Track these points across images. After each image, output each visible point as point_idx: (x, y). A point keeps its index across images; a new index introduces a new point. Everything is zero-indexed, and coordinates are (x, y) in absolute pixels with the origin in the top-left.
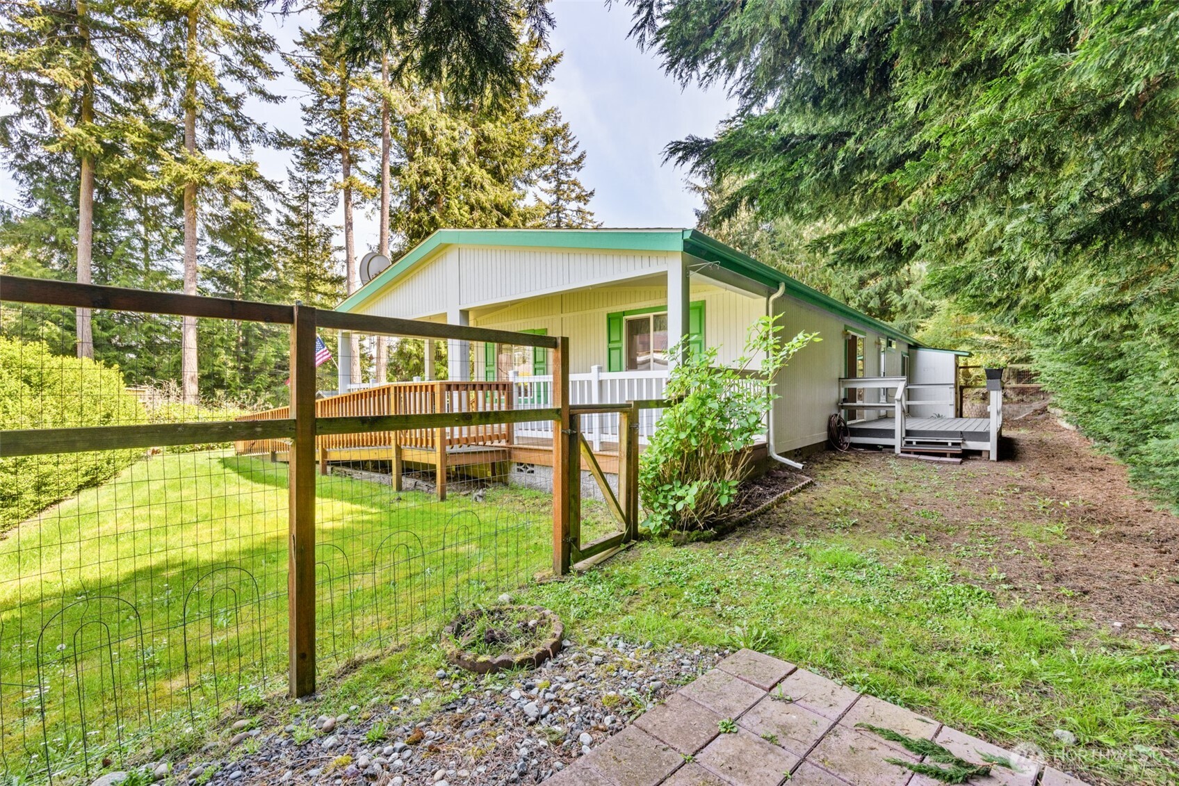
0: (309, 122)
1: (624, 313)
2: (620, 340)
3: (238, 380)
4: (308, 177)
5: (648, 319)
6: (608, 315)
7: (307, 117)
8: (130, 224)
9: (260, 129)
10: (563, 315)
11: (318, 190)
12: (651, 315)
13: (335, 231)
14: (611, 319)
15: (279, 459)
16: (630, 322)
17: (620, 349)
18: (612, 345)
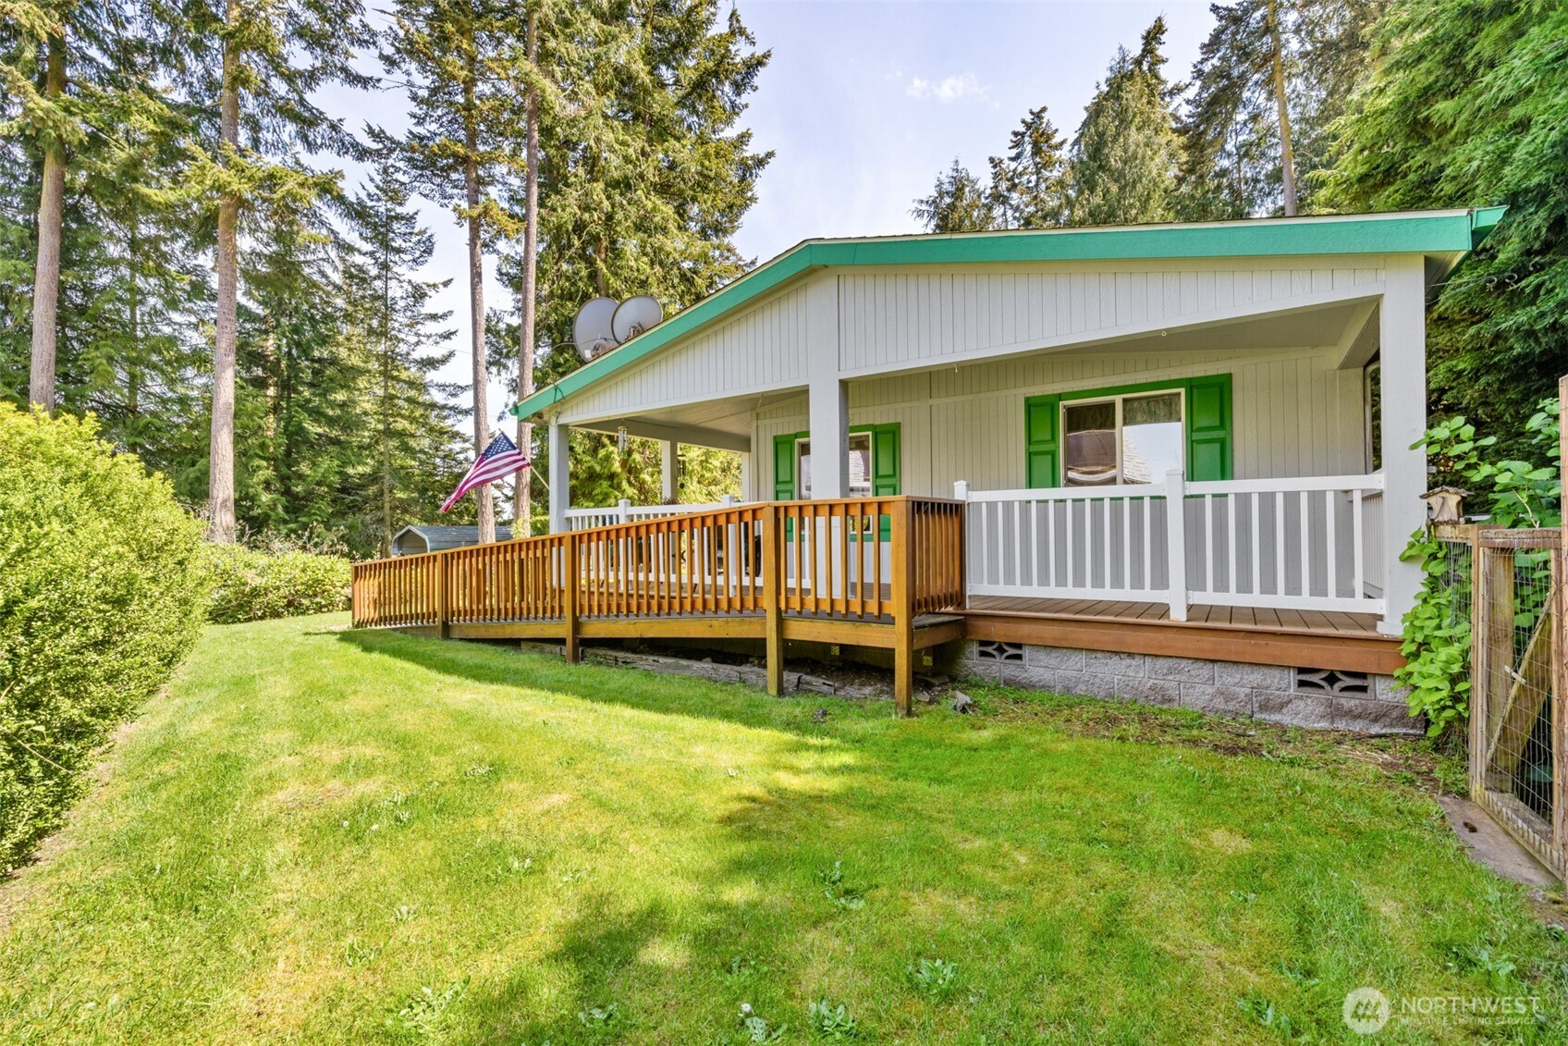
0: (420, 121)
1: (1060, 397)
2: (1054, 438)
3: (280, 509)
4: (387, 210)
5: (1112, 405)
6: (1027, 400)
7: (417, 110)
8: (114, 263)
9: (333, 127)
10: (932, 402)
11: (403, 230)
12: (1118, 400)
13: (427, 290)
14: (1031, 405)
15: (455, 634)
16: (1071, 412)
17: (1053, 455)
18: (1034, 448)
